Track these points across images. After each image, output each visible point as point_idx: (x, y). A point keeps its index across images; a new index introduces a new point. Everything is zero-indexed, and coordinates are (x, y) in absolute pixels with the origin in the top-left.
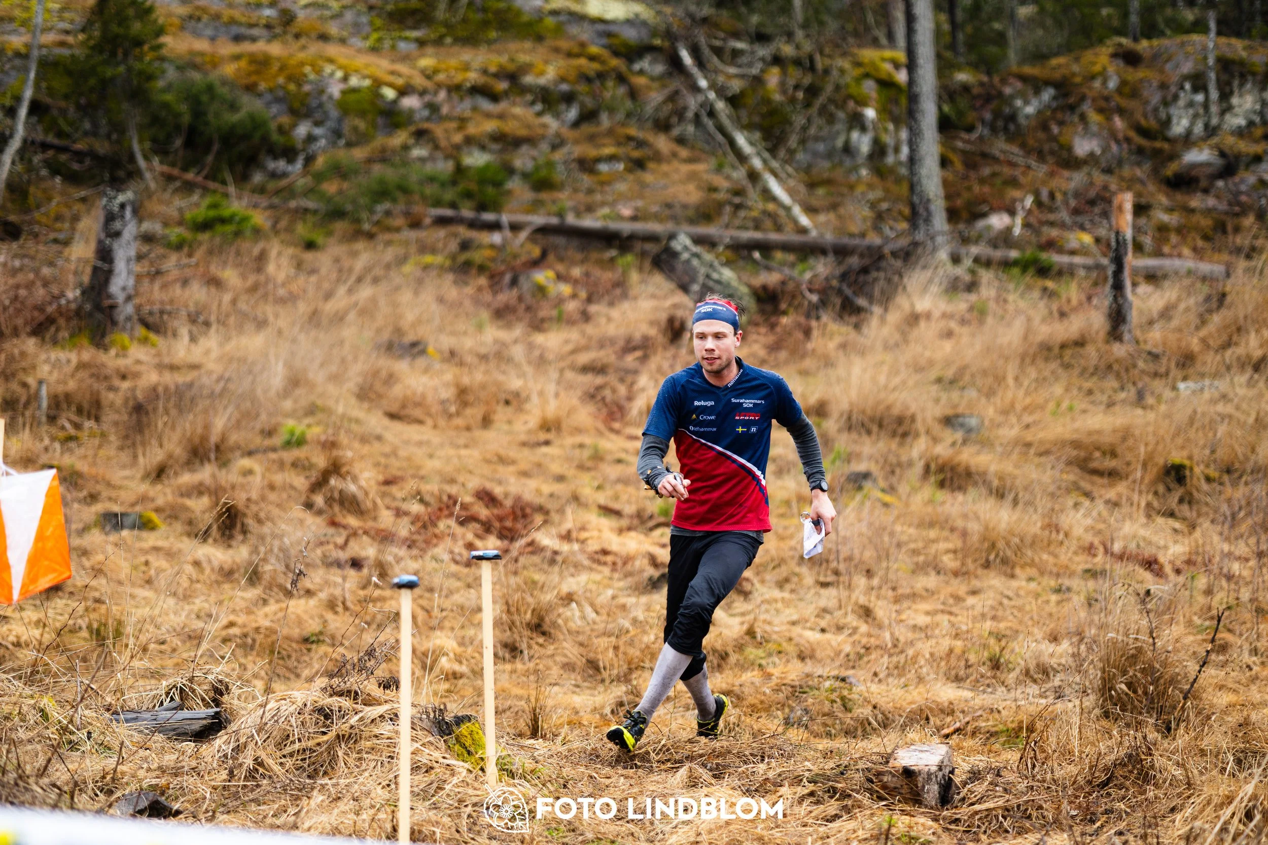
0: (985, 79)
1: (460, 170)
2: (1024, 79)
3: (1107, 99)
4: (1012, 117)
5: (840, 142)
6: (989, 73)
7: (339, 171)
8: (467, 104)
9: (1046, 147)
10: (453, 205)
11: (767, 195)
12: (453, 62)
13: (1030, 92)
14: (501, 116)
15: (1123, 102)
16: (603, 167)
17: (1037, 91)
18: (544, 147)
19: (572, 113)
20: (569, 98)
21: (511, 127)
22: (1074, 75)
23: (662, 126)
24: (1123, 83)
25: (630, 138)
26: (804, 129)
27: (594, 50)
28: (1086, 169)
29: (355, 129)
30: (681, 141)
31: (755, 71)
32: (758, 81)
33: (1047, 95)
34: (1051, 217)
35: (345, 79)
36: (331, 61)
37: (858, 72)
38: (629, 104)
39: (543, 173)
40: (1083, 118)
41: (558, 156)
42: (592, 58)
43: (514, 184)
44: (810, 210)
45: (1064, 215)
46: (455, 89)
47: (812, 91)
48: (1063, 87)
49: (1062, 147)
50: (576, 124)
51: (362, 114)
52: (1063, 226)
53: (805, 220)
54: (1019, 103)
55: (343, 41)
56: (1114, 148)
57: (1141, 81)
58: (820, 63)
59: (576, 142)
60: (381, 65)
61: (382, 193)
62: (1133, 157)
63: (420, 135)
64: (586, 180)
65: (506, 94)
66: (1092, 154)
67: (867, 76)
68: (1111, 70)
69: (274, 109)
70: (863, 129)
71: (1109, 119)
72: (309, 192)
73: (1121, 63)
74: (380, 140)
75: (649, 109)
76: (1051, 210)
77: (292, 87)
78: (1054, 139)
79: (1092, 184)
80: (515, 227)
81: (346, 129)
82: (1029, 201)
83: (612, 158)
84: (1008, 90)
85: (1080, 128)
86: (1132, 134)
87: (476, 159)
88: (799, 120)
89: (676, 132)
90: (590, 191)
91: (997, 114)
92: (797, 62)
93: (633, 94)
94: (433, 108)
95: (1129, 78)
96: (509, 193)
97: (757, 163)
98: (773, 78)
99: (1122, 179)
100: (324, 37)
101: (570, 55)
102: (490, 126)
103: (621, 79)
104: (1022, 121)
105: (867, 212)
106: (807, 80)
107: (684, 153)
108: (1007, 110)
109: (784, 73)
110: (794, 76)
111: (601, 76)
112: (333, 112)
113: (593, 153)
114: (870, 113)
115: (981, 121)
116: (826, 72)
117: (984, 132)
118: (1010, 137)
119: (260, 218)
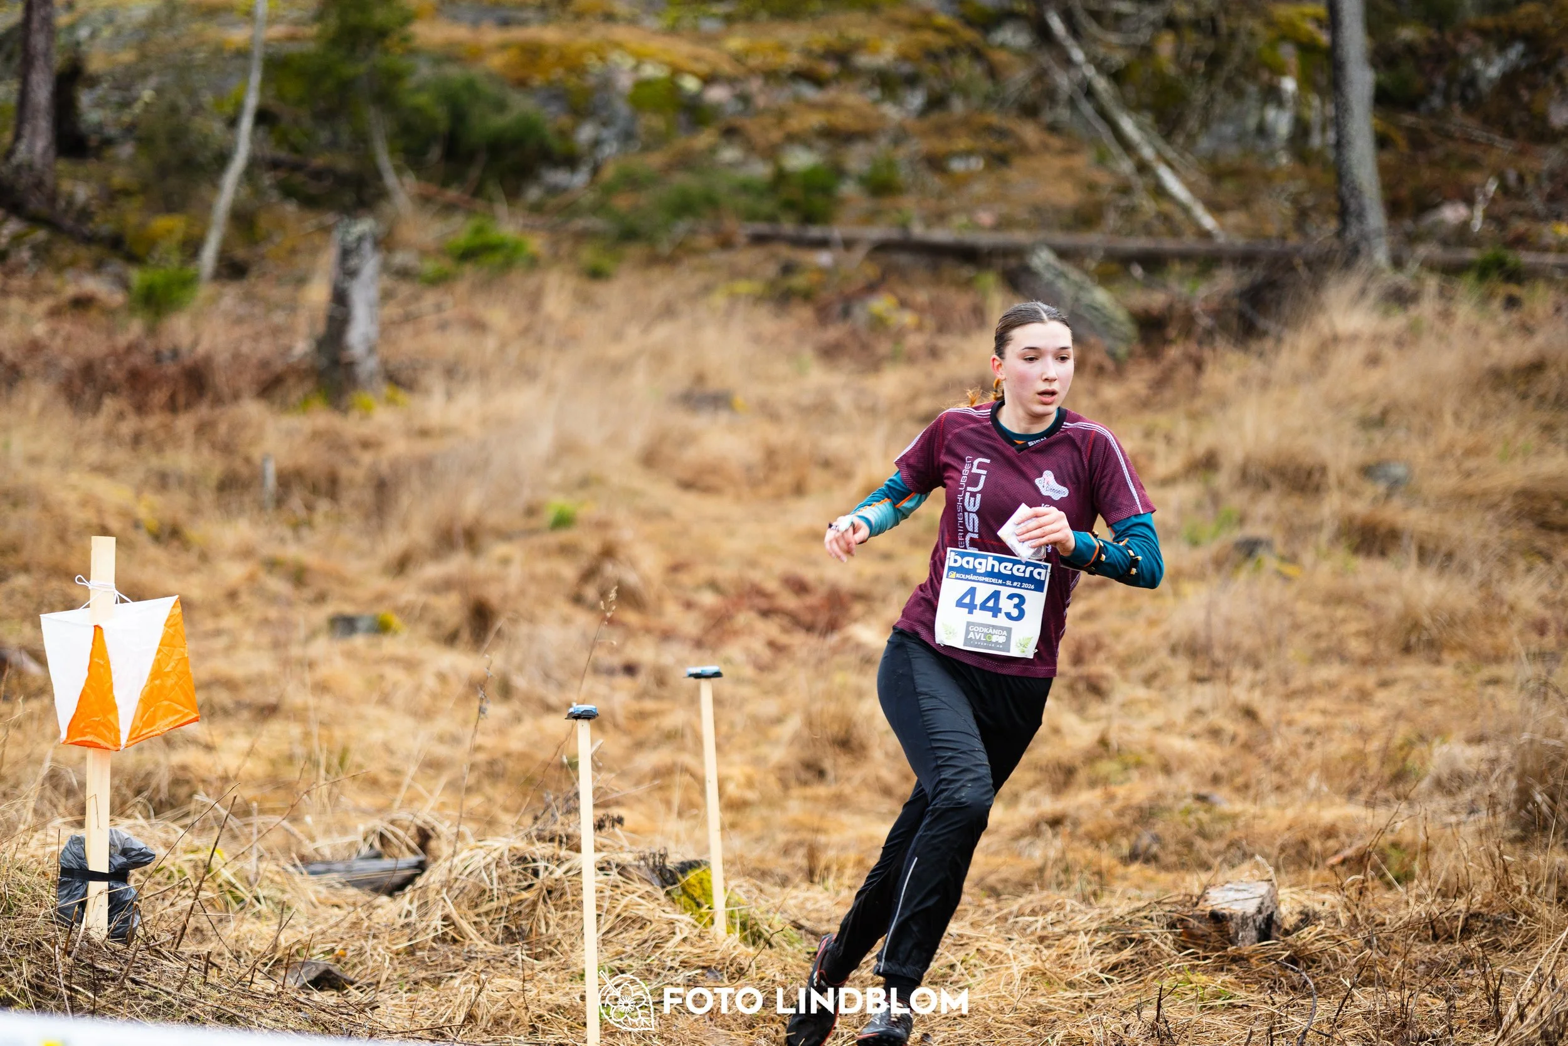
0: (1434, 34)
1: (781, 177)
2: (1483, 33)
4: (1472, 81)
5: (1252, 122)
6: (1440, 28)
7: (632, 182)
8: (788, 91)
9: (1516, 117)
10: (772, 219)
11: (1160, 191)
12: (769, 41)
13: (1492, 50)
14: (830, 107)
16: (957, 165)
17: (1502, 48)
18: (883, 142)
19: (916, 99)
20: (912, 81)
21: (843, 120)
22: (1546, 26)
23: (1030, 111)
25: (989, 129)
26: (1207, 107)
27: (942, 19)
28: (1564, 145)
29: (651, 129)
30: (1053, 128)
31: (1144, 36)
32: (1147, 51)
33: (1515, 52)
34: (1521, 205)
35: (636, 68)
36: (618, 45)
37: (1271, 34)
38: (986, 86)
39: (883, 175)
40: (1560, 79)
41: (902, 154)
42: (940, 30)
43: (848, 189)
44: (1215, 208)
45: (1537, 203)
46: (771, 76)
47: (1215, 61)
48: (1534, 41)
49: (1534, 116)
50: (923, 113)
51: (658, 109)
52: (1535, 217)
53: (1208, 222)
54: (1478, 63)
55: (633, 21)
58: (1224, 24)
59: (924, 134)
60: (681, 49)
61: (684, 207)
63: (731, 133)
64: (935, 182)
65: (836, 79)
67: (1283, 38)
69: (553, 108)
70: (1280, 103)
72: (598, 209)
74: (682, 142)
75: (1012, 91)
76: (1520, 196)
77: (573, 81)
78: (1527, 108)
80: (849, 244)
81: (640, 129)
82: (1492, 187)
83: (968, 153)
84: (1463, 49)
85: (1557, 93)
87: (799, 160)
88: (1199, 97)
89: (1047, 116)
90: (941, 196)
91: (1451, 79)
92: (1196, 25)
93: (993, 72)
94: (745, 99)
96: (841, 201)
97: (1148, 153)
98: (1166, 46)
100: (609, 17)
101: (913, 27)
102: (815, 120)
103: (977, 54)
104: (1483, 85)
105: (1286, 208)
106: (1209, 46)
107: (1056, 142)
108: (1463, 74)
109: (1179, 39)
110: (1193, 39)
111: (952, 51)
112: (623, 109)
113: (938, 145)
114: (1289, 85)
115: (1431, 88)
116: (1233, 35)
117: (1437, 101)
118: (1471, 107)
119: (536, 244)
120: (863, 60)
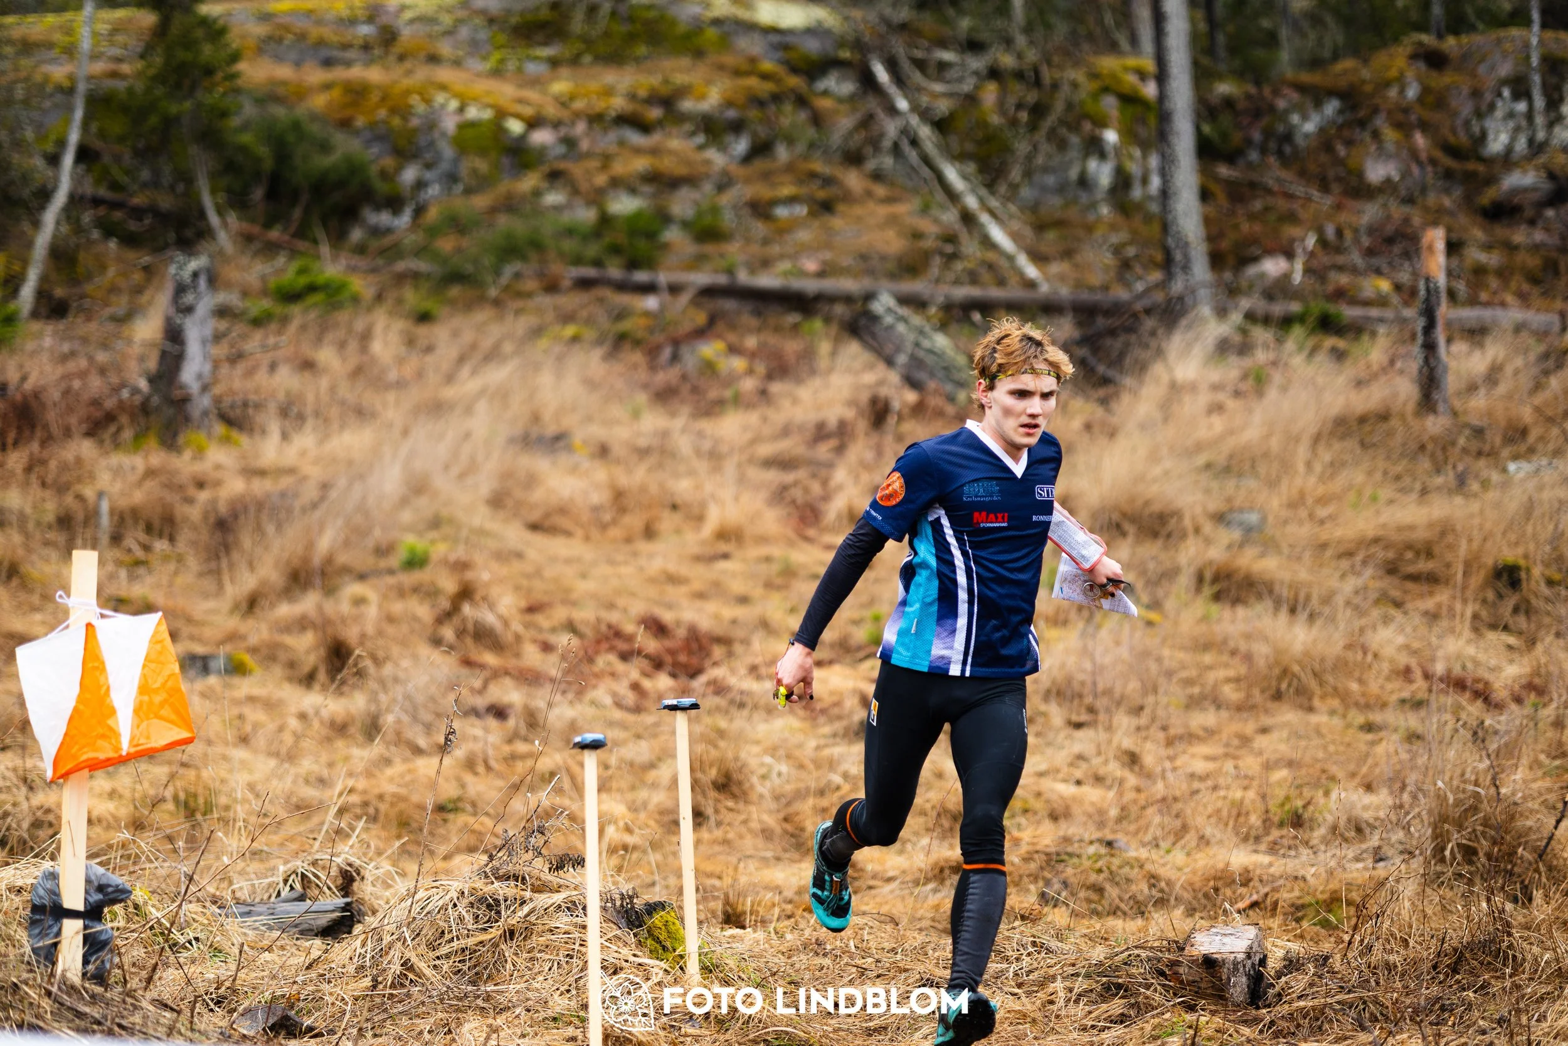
0: (1252, 89)
1: (605, 220)
2: (1301, 88)
3: (1406, 111)
4: (1288, 137)
5: (1074, 174)
6: (1258, 83)
7: (456, 224)
8: (613, 136)
9: (1331, 173)
10: (598, 263)
11: (987, 242)
12: (594, 86)
13: (1309, 104)
14: (654, 152)
15: (1427, 115)
16: (781, 212)
17: (1318, 104)
18: (708, 187)
19: (741, 146)
20: (737, 127)
21: (668, 165)
22: (1364, 82)
23: (854, 158)
24: (1426, 90)
25: (813, 175)
26: (1029, 158)
27: (767, 66)
28: (1380, 200)
29: (474, 171)
30: (877, 176)
31: (967, 87)
32: (971, 99)
33: (1331, 107)
34: (1340, 259)
35: (461, 110)
36: (443, 87)
37: (1094, 85)
38: (811, 133)
39: (708, 220)
40: (1376, 135)
41: (725, 199)
42: (765, 77)
43: (673, 235)
44: (1038, 258)
45: (1355, 257)
46: (596, 119)
47: (1038, 111)
48: (1350, 97)
49: (1350, 172)
50: (747, 159)
51: (482, 152)
52: (1354, 271)
53: (1032, 271)
54: (1295, 118)
55: (457, 63)
56: (1416, 170)
57: (1448, 88)
58: (1047, 75)
59: (748, 181)
60: (506, 92)
61: (510, 250)
62: (1440, 183)
63: (555, 176)
64: (759, 228)
65: (660, 124)
66: (1388, 181)
67: (1106, 90)
68: (1410, 75)
69: (375, 150)
70: (1102, 156)
71: (1408, 136)
72: (420, 252)
73: (1422, 66)
74: (505, 185)
75: (836, 138)
76: (1339, 250)
77: (396, 121)
78: (1341, 162)
79: (1389, 217)
80: (675, 289)
81: (464, 171)
82: (1311, 241)
83: (792, 200)
84: (1281, 104)
85: (1373, 148)
86: (1438, 154)
87: (624, 205)
88: (1022, 147)
89: (871, 165)
90: (766, 242)
91: (1268, 133)
92: (1019, 75)
93: (817, 120)
94: (570, 143)
95: (1433, 84)
96: (666, 247)
97: (971, 202)
98: (990, 94)
99: (1426, 209)
100: (434, 59)
101: (737, 73)
102: (641, 164)
103: (801, 101)
104: (1300, 141)
105: (1108, 259)
106: (1032, 97)
107: (880, 191)
108: (1281, 128)
109: (1003, 89)
110: (1017, 90)
111: (777, 98)
112: (448, 152)
113: (763, 192)
114: (1111, 136)
115: (1249, 142)
116: (1055, 86)
117: (1254, 156)
118: (1285, 161)
119: (361, 285)
120: (687, 105)
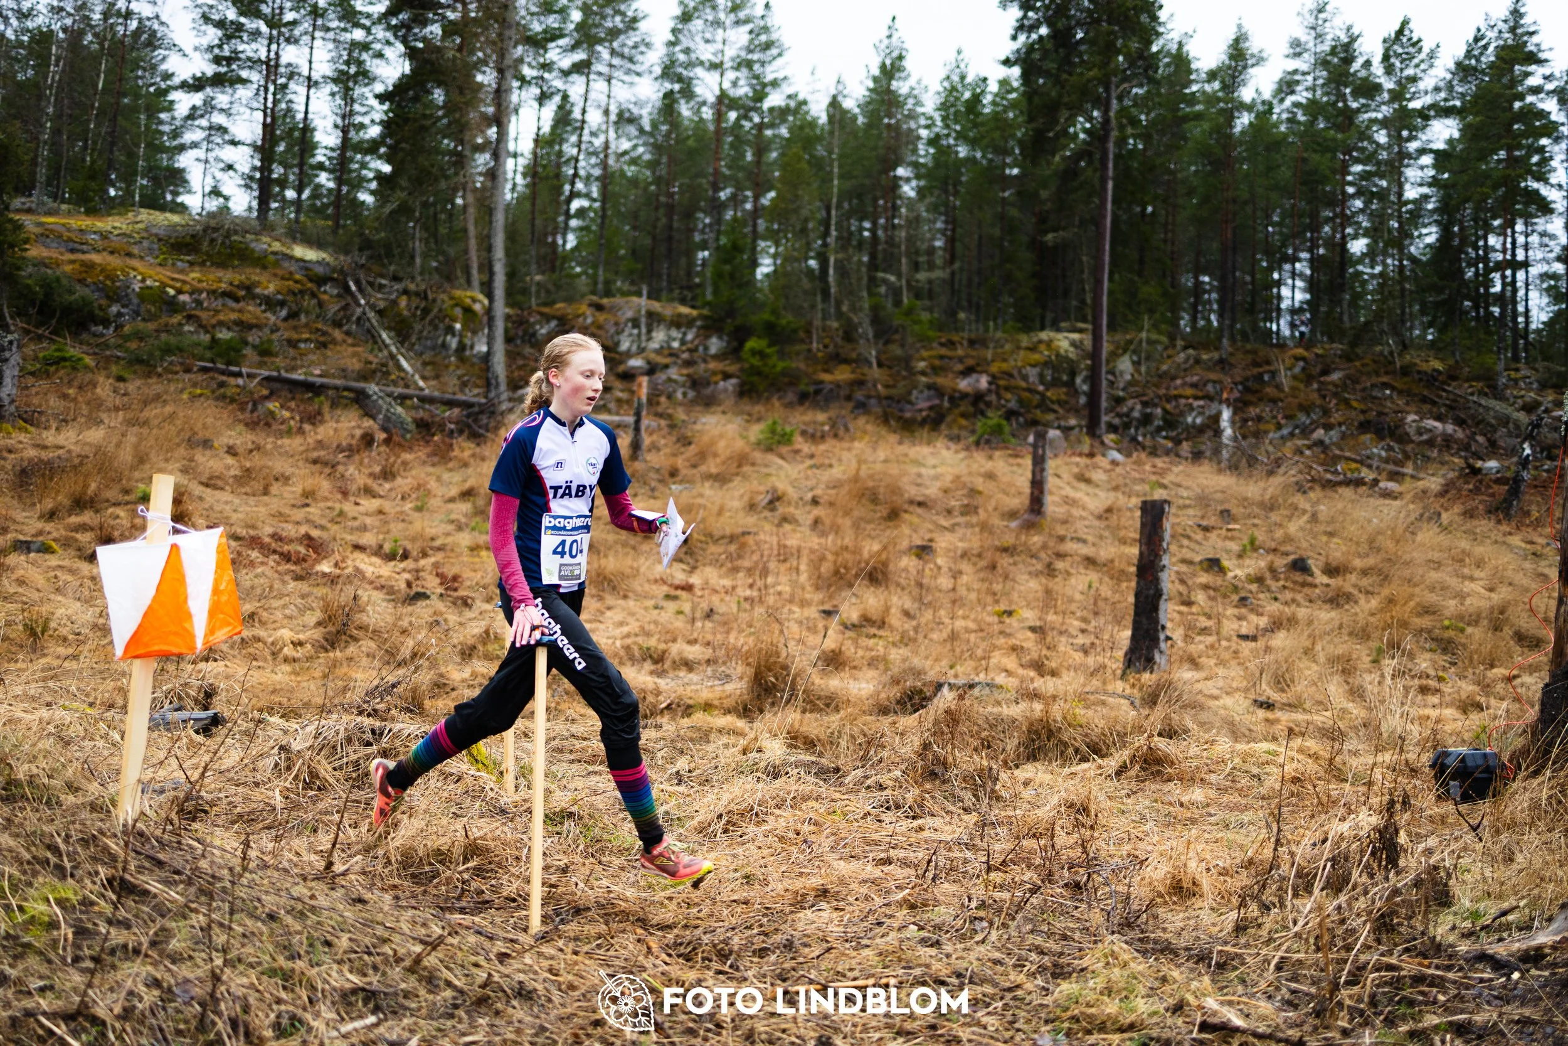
0: (519, 311)
1: (214, 340)
2: (541, 314)
5: (440, 341)
6: (522, 309)
7: (140, 336)
8: (220, 302)
10: (213, 361)
11: (400, 368)
12: (211, 277)
13: (544, 321)
14: (240, 311)
16: (302, 345)
17: (548, 321)
18: (267, 331)
19: (284, 313)
20: (282, 304)
21: (246, 317)
22: (568, 314)
23: (338, 324)
24: (595, 320)
25: (318, 330)
26: (421, 332)
27: (298, 277)
29: (149, 311)
30: (348, 333)
31: (393, 297)
32: (394, 303)
33: (553, 324)
35: (143, 280)
36: (134, 269)
37: (452, 302)
38: (317, 310)
39: (266, 346)
41: (275, 337)
42: (296, 282)
43: (248, 351)
44: (424, 378)
46: (212, 293)
47: (426, 311)
50: (285, 319)
51: (154, 303)
53: (421, 383)
54: (538, 327)
55: (142, 258)
57: (605, 320)
58: (430, 296)
59: (286, 329)
60: (165, 274)
61: (168, 350)
63: (189, 318)
64: (292, 352)
65: (244, 298)
67: (457, 305)
68: (588, 313)
69: (96, 295)
70: (454, 335)
72: (118, 347)
73: (594, 310)
74: (164, 319)
75: (330, 315)
77: (108, 283)
80: (250, 376)
81: (143, 309)
83: (306, 341)
84: (532, 320)
87: (224, 335)
88: (417, 327)
89: (345, 328)
90: (294, 359)
91: (525, 332)
92: (417, 294)
93: (320, 304)
94: (199, 303)
95: (599, 318)
96: (245, 356)
97: (393, 349)
98: (403, 302)
100: (129, 255)
101: (283, 278)
102: (234, 316)
103: (314, 295)
105: (455, 381)
106: (423, 304)
107: (350, 341)
108: (531, 331)
109: (409, 300)
110: (415, 302)
111: (302, 292)
112: (135, 301)
113: (295, 336)
114: (458, 326)
115: (517, 335)
116: (434, 300)
117: (518, 341)
118: (532, 345)
119: (88, 360)
120: (258, 290)
